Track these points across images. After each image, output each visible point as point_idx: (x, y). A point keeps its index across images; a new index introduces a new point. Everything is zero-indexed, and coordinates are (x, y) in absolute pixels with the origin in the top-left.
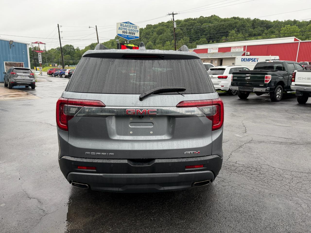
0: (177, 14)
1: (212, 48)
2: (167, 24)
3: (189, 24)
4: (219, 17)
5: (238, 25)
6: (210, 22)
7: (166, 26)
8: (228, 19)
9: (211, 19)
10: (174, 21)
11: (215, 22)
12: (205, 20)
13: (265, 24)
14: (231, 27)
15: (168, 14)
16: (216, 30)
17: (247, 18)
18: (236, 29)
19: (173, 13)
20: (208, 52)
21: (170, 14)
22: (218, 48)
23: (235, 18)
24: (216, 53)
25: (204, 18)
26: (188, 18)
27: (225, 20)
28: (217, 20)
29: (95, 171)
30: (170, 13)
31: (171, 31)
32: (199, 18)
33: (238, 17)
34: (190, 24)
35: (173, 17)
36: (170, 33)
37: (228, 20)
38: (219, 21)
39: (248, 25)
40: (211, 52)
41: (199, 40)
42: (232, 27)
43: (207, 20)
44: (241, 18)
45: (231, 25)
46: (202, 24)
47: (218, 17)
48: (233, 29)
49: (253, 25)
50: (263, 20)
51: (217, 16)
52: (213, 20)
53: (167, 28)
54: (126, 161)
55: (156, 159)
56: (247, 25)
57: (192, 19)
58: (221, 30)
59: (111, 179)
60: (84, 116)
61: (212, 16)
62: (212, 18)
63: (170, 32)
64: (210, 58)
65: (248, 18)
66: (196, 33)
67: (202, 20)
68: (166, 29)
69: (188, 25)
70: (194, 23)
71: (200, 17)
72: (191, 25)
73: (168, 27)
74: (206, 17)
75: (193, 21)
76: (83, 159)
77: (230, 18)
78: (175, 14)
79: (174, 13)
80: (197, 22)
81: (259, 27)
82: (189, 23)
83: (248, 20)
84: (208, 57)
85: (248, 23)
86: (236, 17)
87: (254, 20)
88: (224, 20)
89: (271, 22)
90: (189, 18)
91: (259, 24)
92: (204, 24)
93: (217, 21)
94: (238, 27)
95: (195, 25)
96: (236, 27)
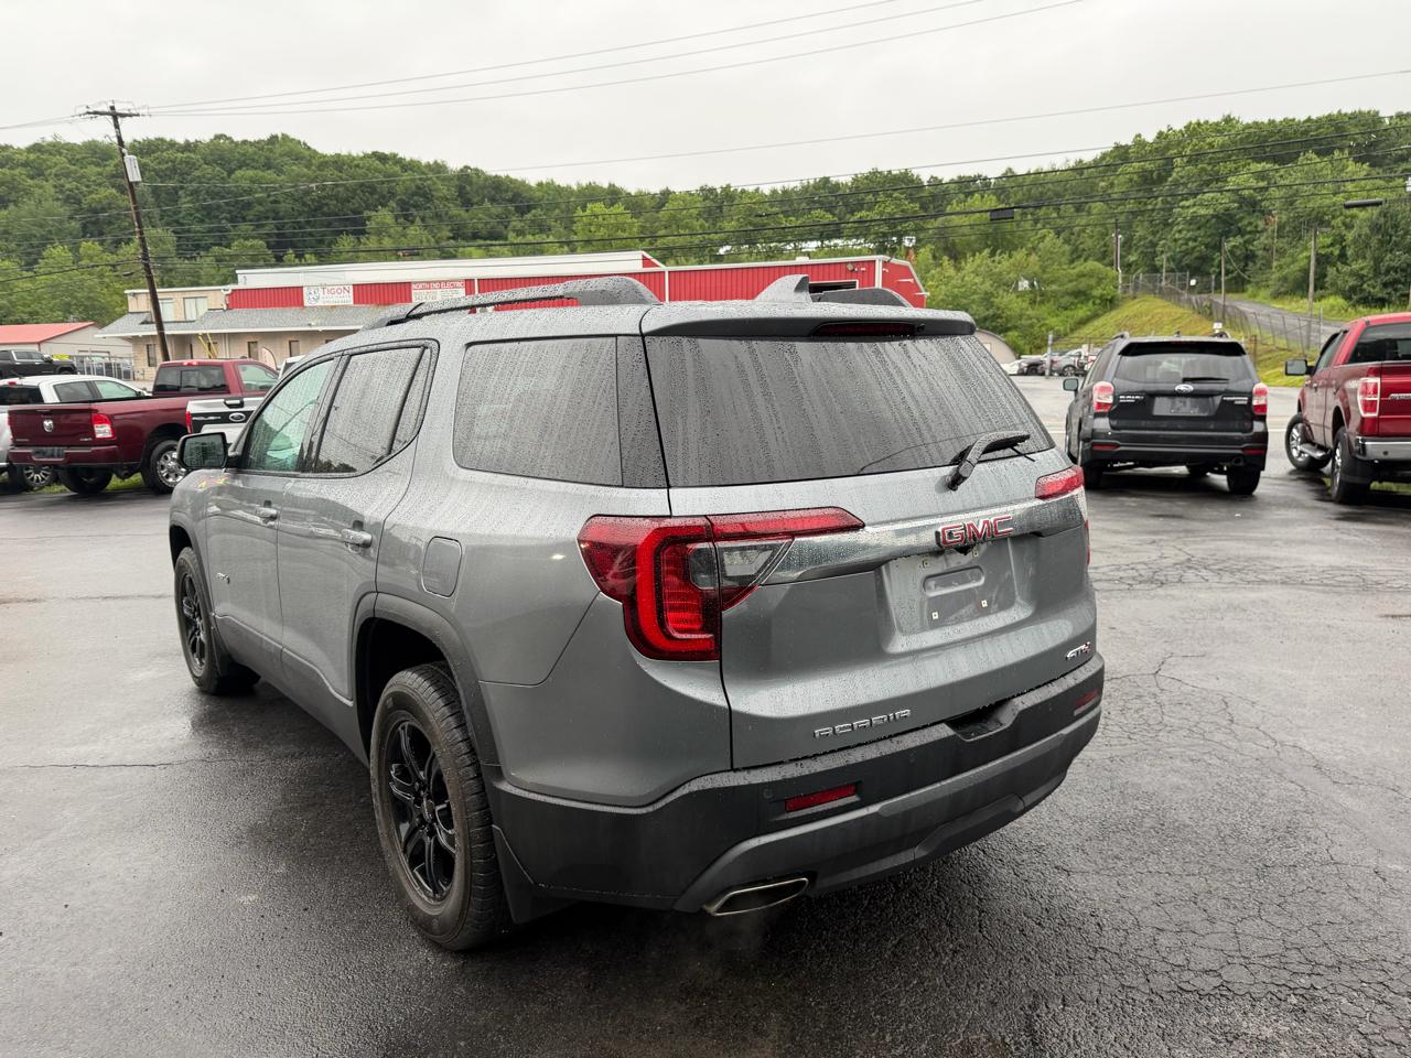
0: (138, 115)
1: (324, 287)
2: (32, 156)
3: (164, 167)
4: (309, 148)
5: (399, 189)
6: (268, 166)
7: (25, 164)
8: (351, 159)
9: (271, 151)
10: (124, 150)
11: (294, 168)
12: (244, 155)
13: (506, 191)
14: (371, 194)
15: (89, 113)
16: (304, 204)
17: (431, 163)
18: (392, 204)
19: (112, 108)
20: (306, 303)
21: (96, 113)
22: (351, 287)
23: (381, 157)
24: (346, 306)
25: (237, 144)
26: (152, 137)
27: (338, 163)
28: (302, 158)
29: (854, 799)
30: (99, 109)
31: (61, 192)
32: (211, 141)
33: (395, 155)
34: (166, 166)
35: (117, 126)
36: (59, 203)
37: (356, 162)
38: (312, 165)
39: (443, 190)
40: (320, 303)
41: (228, 246)
42: (376, 197)
43: (256, 158)
44: (408, 159)
45: (369, 187)
46: (231, 172)
47: (305, 144)
48: (384, 206)
49: (461, 191)
50: (496, 176)
51: (299, 142)
52: (282, 156)
53: (32, 178)
54: (945, 731)
55: (1014, 697)
56: (435, 190)
57: (172, 144)
58: (327, 204)
59: (907, 815)
60: (799, 579)
61: (273, 139)
62: (278, 149)
63: (58, 199)
64: (320, 329)
65: (436, 162)
66: (205, 213)
67: (224, 155)
68: (30, 182)
69: (154, 170)
70: (187, 163)
71: (212, 137)
72: (174, 170)
73: (38, 172)
74: (245, 142)
75: (180, 155)
76: (807, 763)
77: (362, 155)
78: (123, 116)
79: (119, 109)
80: (204, 159)
81: (487, 204)
82: (160, 163)
83: (438, 168)
84: (310, 325)
85: (438, 182)
86: (387, 153)
87: (461, 170)
88: (336, 162)
89: (530, 188)
90: (157, 139)
91: (486, 192)
92: (239, 173)
93: (303, 162)
94: (404, 197)
95: (197, 173)
96: (392, 194)
